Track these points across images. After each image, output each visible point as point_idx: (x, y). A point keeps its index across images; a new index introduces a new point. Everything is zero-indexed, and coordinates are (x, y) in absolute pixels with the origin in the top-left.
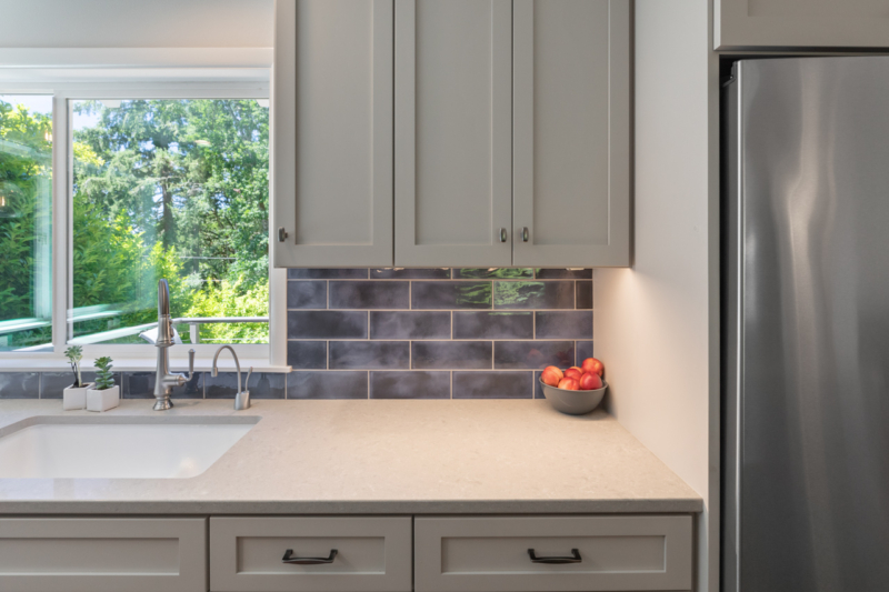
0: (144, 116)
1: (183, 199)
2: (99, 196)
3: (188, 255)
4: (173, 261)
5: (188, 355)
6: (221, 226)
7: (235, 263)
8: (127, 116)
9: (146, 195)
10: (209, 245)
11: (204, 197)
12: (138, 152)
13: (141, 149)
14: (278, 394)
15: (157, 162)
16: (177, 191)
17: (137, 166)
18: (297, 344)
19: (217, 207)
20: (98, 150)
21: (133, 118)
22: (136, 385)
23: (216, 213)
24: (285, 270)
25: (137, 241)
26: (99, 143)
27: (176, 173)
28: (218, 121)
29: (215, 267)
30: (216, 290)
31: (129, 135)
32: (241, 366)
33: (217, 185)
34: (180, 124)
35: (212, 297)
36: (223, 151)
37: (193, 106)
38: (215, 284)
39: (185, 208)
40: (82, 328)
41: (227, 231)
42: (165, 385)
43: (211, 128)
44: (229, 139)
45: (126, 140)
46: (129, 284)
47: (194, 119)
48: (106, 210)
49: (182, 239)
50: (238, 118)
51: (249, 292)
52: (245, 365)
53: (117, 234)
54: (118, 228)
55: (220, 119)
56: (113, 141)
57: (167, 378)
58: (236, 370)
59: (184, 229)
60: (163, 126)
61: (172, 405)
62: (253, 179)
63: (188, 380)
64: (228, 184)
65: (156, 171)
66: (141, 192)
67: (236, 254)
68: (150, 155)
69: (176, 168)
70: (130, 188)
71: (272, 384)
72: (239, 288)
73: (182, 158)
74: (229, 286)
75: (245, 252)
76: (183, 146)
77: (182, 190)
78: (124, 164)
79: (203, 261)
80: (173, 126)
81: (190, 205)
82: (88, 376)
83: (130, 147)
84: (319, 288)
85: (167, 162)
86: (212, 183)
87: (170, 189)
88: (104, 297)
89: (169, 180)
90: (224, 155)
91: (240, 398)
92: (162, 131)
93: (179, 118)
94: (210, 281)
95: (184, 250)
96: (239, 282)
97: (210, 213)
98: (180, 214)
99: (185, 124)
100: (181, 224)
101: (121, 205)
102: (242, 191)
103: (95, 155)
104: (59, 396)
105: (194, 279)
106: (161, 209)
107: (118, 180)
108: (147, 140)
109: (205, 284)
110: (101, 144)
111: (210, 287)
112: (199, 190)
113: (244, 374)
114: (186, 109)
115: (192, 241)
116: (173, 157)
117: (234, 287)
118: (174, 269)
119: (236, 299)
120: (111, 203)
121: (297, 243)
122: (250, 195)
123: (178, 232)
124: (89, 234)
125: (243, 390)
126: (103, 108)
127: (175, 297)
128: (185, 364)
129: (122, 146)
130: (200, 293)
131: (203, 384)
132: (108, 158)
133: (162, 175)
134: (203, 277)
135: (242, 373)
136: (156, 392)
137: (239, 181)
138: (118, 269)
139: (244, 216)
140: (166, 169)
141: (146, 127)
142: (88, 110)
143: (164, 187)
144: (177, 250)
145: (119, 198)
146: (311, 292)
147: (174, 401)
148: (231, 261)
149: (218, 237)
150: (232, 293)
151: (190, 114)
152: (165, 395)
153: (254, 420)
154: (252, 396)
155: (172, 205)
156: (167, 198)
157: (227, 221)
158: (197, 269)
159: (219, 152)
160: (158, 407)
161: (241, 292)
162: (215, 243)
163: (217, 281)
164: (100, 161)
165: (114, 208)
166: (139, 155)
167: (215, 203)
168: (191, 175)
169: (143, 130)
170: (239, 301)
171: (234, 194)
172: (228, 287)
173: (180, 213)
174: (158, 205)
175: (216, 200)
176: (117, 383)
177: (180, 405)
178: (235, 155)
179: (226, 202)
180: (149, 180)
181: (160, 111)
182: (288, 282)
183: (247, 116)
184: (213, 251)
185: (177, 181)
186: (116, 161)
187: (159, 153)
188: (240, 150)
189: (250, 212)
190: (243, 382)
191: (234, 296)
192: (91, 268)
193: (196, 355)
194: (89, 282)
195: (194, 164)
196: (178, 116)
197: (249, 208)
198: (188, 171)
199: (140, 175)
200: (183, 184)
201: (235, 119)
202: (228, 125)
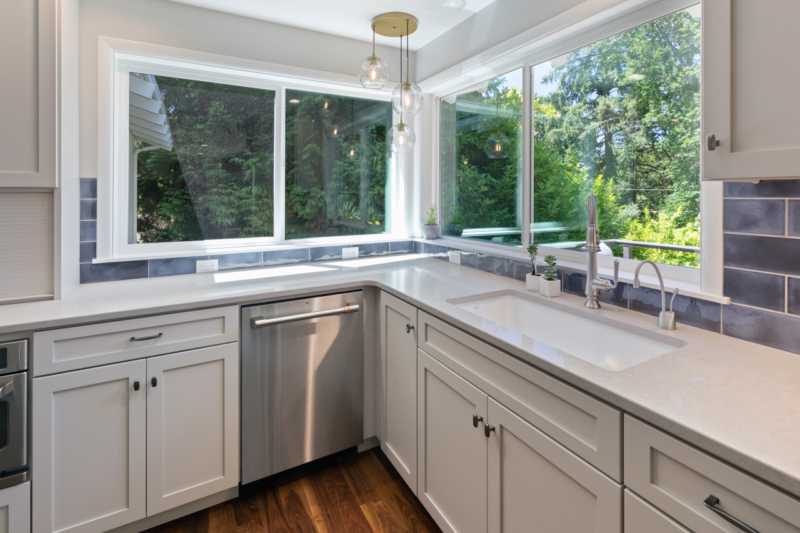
0: (590, 72)
1: (621, 137)
2: (558, 143)
3: (627, 187)
4: (612, 191)
5: (613, 266)
6: (658, 158)
7: (673, 195)
8: (578, 76)
9: (592, 137)
10: (647, 178)
11: (641, 132)
12: (585, 104)
13: (588, 101)
14: (713, 326)
15: (600, 108)
16: (617, 131)
17: (585, 115)
18: (738, 273)
19: (654, 141)
20: (558, 108)
21: (582, 76)
22: (573, 283)
23: (653, 147)
24: (719, 185)
25: (583, 175)
26: (558, 101)
27: (615, 115)
28: (655, 56)
29: (652, 199)
30: (652, 220)
31: (579, 90)
32: (665, 285)
33: (655, 119)
34: (620, 70)
35: (648, 225)
36: (660, 85)
37: (631, 51)
38: (653, 216)
39: (623, 145)
40: (543, 237)
41: (665, 162)
42: (594, 287)
43: (649, 65)
44: (667, 72)
45: (576, 96)
46: (576, 210)
47: (631, 62)
48: (562, 152)
49: (621, 173)
50: (678, 47)
51: (689, 225)
52: (670, 285)
53: (569, 170)
54: (570, 165)
55: (657, 54)
56: (568, 99)
57: (595, 281)
58: (659, 288)
59: (623, 164)
60: (605, 76)
61: (599, 306)
62: (695, 106)
63: (614, 287)
64: (666, 116)
65: (599, 116)
66: (588, 136)
67: (675, 185)
68: (595, 103)
69: (616, 110)
70: (580, 133)
71: (704, 312)
72: (677, 220)
73: (621, 100)
74: (667, 217)
75: (685, 182)
76: (622, 89)
77: (621, 129)
78: (575, 115)
79: (640, 193)
80: (613, 74)
81: (628, 141)
82: (541, 269)
83: (580, 100)
84: (772, 210)
85: (608, 107)
86: (648, 118)
87: (611, 130)
88: (558, 218)
89: (610, 122)
90: (662, 88)
91: (664, 316)
92: (604, 80)
93: (618, 64)
94: (646, 211)
95: (623, 183)
96: (678, 214)
97: (647, 147)
98: (619, 151)
99: (623, 69)
100: (620, 160)
101: (573, 148)
102: (681, 121)
103: (555, 111)
104: (523, 279)
105: (632, 210)
106: (604, 146)
107: (571, 129)
108: (593, 91)
109: (642, 214)
110: (560, 103)
111: (647, 217)
112: (637, 126)
113: (669, 294)
114: (625, 55)
115: (630, 174)
116: (613, 101)
117: (672, 218)
118: (612, 198)
119: (674, 230)
120: (567, 147)
121: (733, 150)
122: (691, 124)
123: (618, 167)
124: (550, 170)
125: (667, 310)
126: (561, 75)
127: (614, 223)
128: (611, 273)
129: (574, 102)
130: (635, 221)
131: (628, 295)
132: (564, 113)
133: (604, 119)
134: (641, 208)
135: (667, 293)
136: (587, 292)
137: (679, 110)
138: (568, 197)
139: (684, 145)
140: (607, 113)
141: (592, 81)
142: (551, 80)
143: (606, 129)
144: (616, 182)
145: (571, 143)
146: (758, 214)
147: (602, 304)
148: (669, 193)
149: (654, 169)
150: (669, 224)
151: (628, 58)
152: (593, 296)
153: (680, 344)
154: (678, 317)
155: (613, 143)
156: (609, 138)
157: (665, 153)
158: (634, 200)
159: (657, 86)
160: (588, 305)
161: (680, 223)
162: (653, 176)
163: (654, 212)
164: (558, 115)
165: (568, 151)
166: (587, 105)
167: (652, 137)
168: (629, 114)
169: (589, 84)
170: (678, 233)
171: (671, 125)
172: (665, 220)
173: (620, 149)
174: (600, 145)
175: (654, 134)
176: (559, 277)
177: (606, 309)
178: (674, 85)
179: (664, 135)
180: (594, 124)
181: (602, 64)
182: (725, 201)
183: (687, 42)
184: (650, 183)
185: (618, 121)
186: (569, 115)
187: (602, 101)
188: (679, 79)
189: (691, 141)
190: (667, 302)
191: (672, 228)
192: (551, 196)
193: (620, 267)
194: (549, 207)
195: (631, 104)
196: (618, 65)
197: (690, 137)
198: (627, 111)
199: (586, 121)
200: (622, 123)
201: (673, 48)
202: (666, 57)
